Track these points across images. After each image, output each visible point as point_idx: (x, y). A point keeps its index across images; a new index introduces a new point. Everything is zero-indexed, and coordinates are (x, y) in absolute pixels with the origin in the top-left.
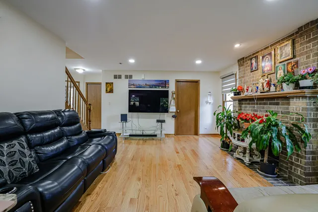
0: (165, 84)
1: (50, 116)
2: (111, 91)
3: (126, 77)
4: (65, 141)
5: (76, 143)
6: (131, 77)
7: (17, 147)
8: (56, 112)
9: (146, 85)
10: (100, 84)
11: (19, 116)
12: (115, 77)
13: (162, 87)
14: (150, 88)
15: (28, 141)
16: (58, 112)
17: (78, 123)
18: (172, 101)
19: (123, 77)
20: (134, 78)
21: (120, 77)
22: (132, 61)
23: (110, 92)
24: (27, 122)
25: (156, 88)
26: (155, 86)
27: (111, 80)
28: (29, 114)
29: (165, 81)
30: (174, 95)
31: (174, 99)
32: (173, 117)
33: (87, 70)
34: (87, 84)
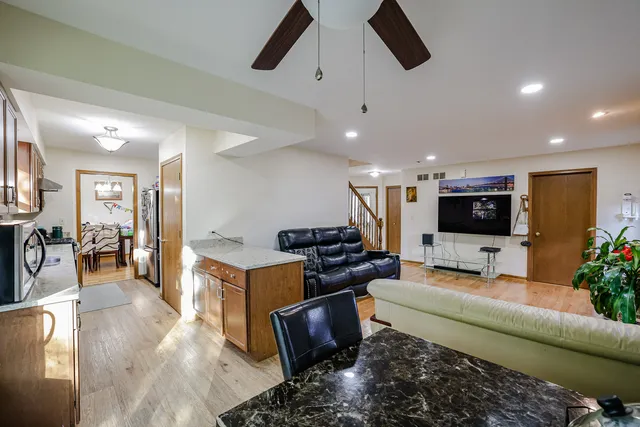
0: (506, 183)
1: (335, 232)
2: (414, 199)
3: (436, 176)
4: (344, 257)
5: (354, 260)
6: (443, 175)
7: (311, 252)
8: (338, 228)
9: (468, 186)
10: (400, 187)
11: (313, 230)
12: (420, 178)
13: (500, 189)
14: (476, 191)
15: (318, 250)
16: (340, 229)
17: (360, 240)
18: (523, 213)
19: (431, 177)
20: (447, 178)
21: (426, 177)
22: (431, 158)
23: (411, 201)
24: (318, 236)
25: (486, 191)
26: (486, 188)
27: (414, 182)
28: (320, 230)
29: (506, 178)
30: (526, 202)
31: (525, 210)
32: (523, 244)
33: (383, 171)
34: (388, 188)
